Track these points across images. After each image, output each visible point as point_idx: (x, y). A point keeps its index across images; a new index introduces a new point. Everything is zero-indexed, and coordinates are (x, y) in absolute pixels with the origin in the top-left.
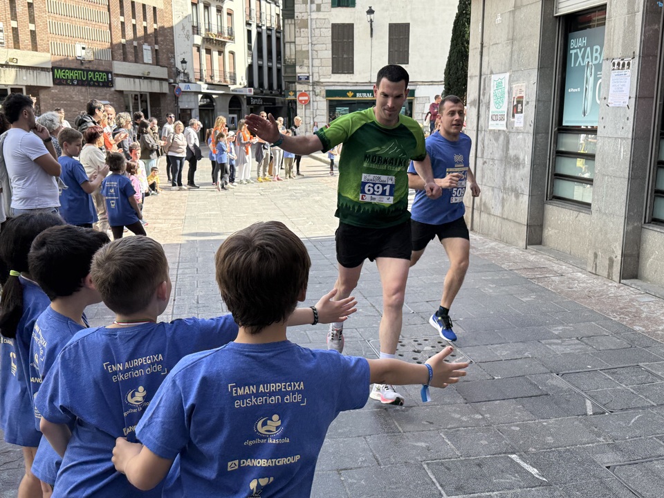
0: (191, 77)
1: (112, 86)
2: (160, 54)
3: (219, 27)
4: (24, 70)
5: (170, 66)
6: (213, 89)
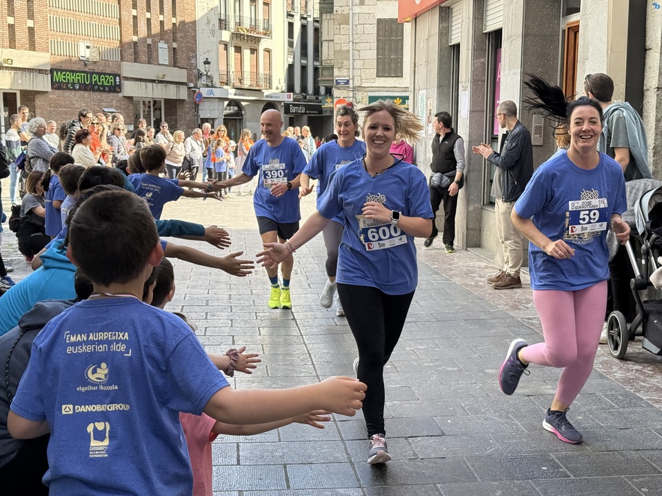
0: (216, 81)
1: (120, 91)
2: (179, 53)
3: (253, 21)
4: (20, 72)
5: (190, 67)
6: (242, 95)
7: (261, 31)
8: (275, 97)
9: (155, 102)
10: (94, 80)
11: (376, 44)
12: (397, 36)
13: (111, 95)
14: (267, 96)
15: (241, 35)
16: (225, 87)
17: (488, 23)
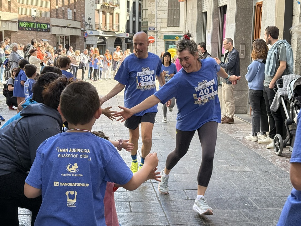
0: (94, 27)
1: (50, 32)
2: (77, 14)
4: (4, 22)
5: (82, 21)
6: (106, 34)
7: (115, 4)
8: (121, 35)
9: (66, 37)
10: (38, 26)
11: (167, 11)
12: (177, 8)
13: (46, 33)
14: (117, 35)
15: (105, 6)
16: (98, 30)
17: (220, 3)
